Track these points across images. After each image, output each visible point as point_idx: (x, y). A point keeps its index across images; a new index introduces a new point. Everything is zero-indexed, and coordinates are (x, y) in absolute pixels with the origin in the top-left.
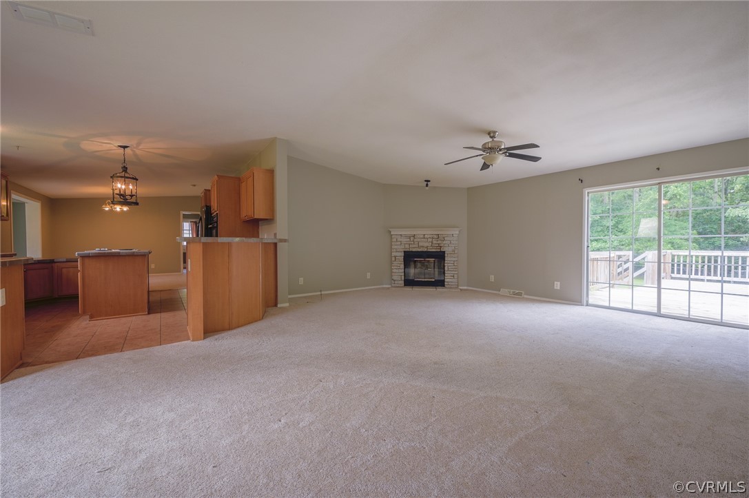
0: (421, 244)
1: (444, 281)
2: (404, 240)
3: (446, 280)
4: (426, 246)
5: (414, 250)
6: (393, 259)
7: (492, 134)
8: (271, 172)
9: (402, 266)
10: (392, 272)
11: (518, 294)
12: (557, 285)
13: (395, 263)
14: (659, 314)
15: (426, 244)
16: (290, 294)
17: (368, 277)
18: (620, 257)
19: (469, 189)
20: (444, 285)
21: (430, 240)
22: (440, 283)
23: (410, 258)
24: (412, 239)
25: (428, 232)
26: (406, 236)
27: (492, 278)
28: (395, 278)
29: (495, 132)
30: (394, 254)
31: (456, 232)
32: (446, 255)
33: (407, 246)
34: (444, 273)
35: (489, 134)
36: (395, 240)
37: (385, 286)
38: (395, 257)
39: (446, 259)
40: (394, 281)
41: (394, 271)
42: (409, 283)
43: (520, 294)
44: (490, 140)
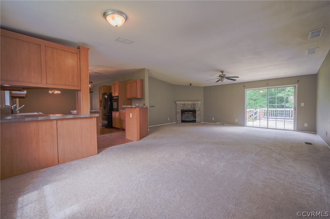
0: (187, 107)
1: (195, 120)
2: (181, 105)
3: (197, 120)
4: (189, 108)
5: (185, 109)
6: (177, 113)
7: (222, 72)
8: (142, 81)
9: (181, 115)
10: (177, 118)
11: (223, 124)
12: (236, 120)
13: (178, 114)
14: (267, 128)
15: (189, 107)
16: (149, 126)
17: (169, 120)
18: (250, 111)
19: (204, 87)
20: (195, 122)
21: (191, 105)
22: (194, 121)
23: (183, 112)
24: (184, 105)
25: (190, 103)
26: (182, 104)
27: (213, 119)
28: (178, 120)
30: (177, 111)
31: (200, 103)
32: (196, 111)
33: (182, 108)
34: (196, 117)
35: (221, 72)
36: (178, 105)
37: (174, 123)
38: (178, 112)
39: (196, 112)
40: (178, 121)
41: (178, 117)
42: (183, 121)
43: (224, 124)
44: (222, 74)
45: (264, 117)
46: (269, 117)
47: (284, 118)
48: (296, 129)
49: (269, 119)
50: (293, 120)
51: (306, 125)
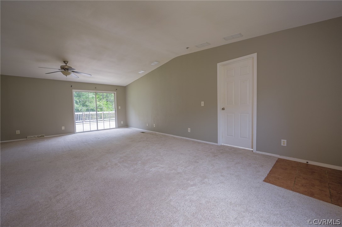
12: (63, 128)
14: (98, 130)
29: (67, 62)
35: (64, 62)
43: (43, 136)
44: (65, 65)
45: (86, 121)
46: (98, 120)
47: (109, 119)
48: (117, 127)
49: (98, 122)
50: (115, 120)
51: (122, 123)
